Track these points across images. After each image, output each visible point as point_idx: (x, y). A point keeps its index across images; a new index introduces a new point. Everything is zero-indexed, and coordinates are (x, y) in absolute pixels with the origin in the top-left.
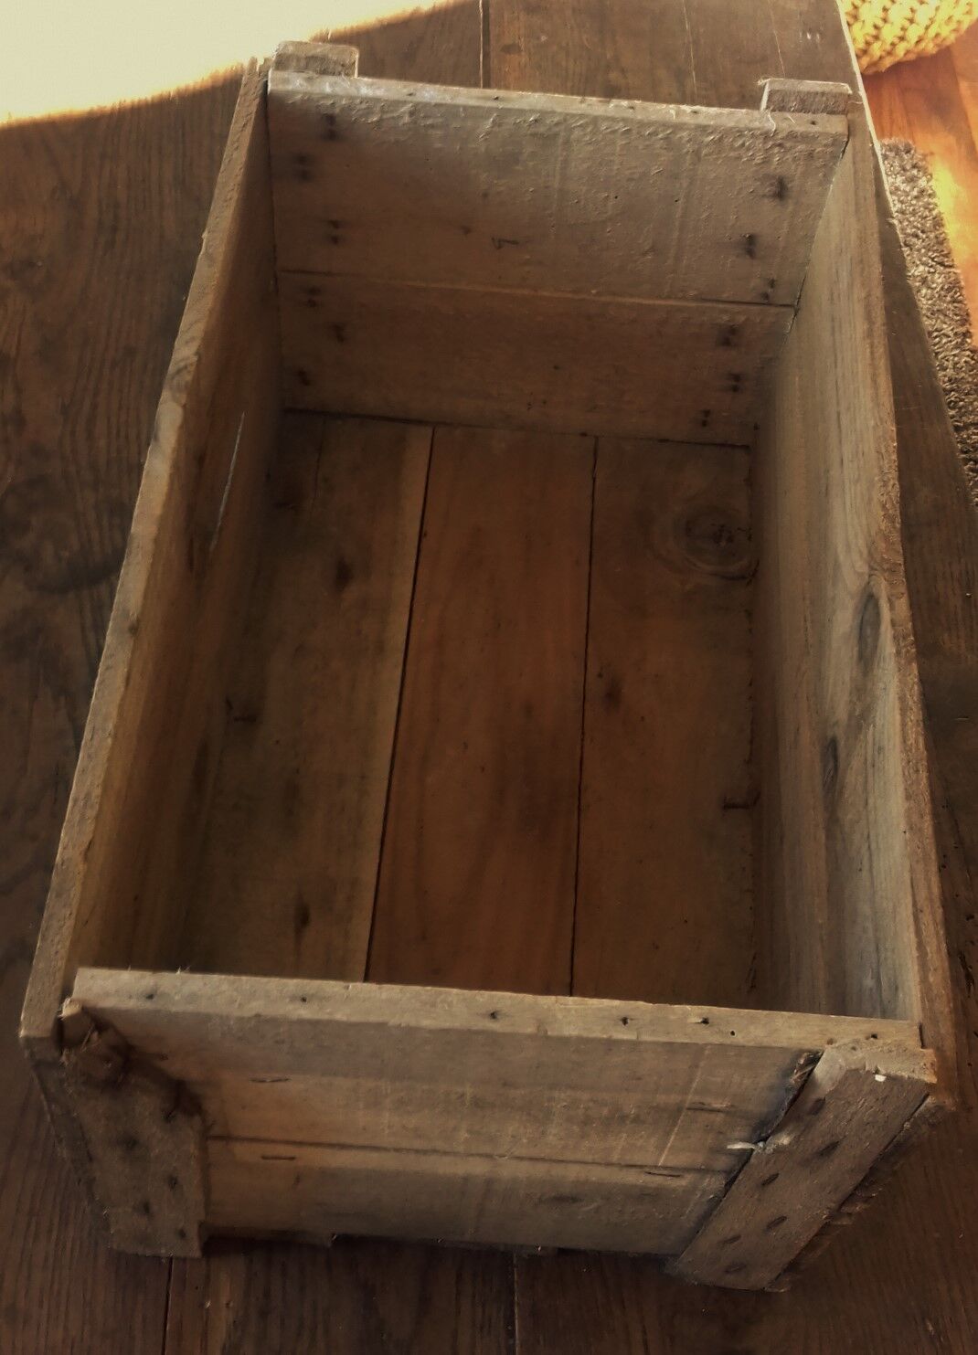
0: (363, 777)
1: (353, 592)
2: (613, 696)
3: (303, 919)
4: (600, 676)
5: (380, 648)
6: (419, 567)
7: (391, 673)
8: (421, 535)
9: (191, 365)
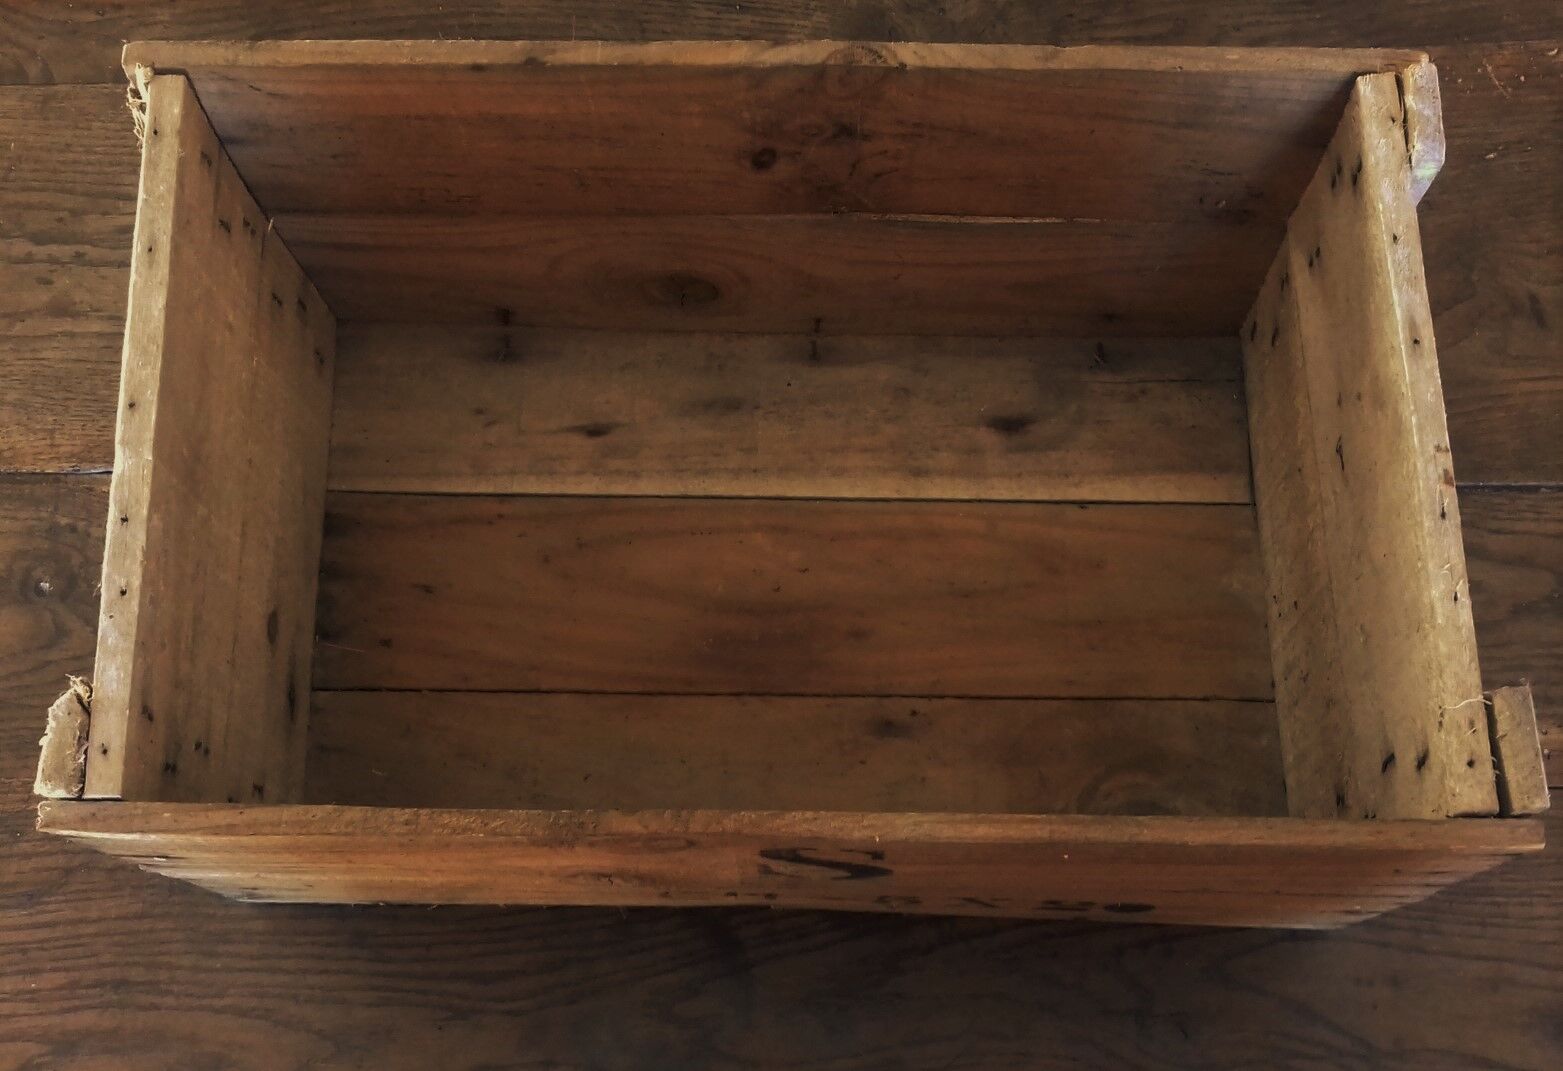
0: (755, 471)
1: (987, 438)
2: (887, 728)
3: (595, 432)
4: (914, 713)
5: (919, 473)
6: (1034, 505)
7: (887, 488)
8: (1083, 504)
9: (885, 61)
